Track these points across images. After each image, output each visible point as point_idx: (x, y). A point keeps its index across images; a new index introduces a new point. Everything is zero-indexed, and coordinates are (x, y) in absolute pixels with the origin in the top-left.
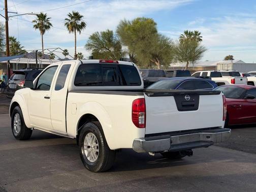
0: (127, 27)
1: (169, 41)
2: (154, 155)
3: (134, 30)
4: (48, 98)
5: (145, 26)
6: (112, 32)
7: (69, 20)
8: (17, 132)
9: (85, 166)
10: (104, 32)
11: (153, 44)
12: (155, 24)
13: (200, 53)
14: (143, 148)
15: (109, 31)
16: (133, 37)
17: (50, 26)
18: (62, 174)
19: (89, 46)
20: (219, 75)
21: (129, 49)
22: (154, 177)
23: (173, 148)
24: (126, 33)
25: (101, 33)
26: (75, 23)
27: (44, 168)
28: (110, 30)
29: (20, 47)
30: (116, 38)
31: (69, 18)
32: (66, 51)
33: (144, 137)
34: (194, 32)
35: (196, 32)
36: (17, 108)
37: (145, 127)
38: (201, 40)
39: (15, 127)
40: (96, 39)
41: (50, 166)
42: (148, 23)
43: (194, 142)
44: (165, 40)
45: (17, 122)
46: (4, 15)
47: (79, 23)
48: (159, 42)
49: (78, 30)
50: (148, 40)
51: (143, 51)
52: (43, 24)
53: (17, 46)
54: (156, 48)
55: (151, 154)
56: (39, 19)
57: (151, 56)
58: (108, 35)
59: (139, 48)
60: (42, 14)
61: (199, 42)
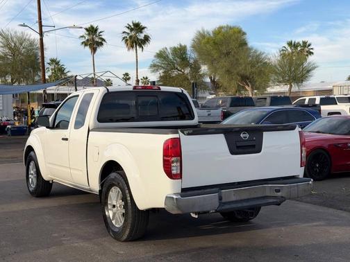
0: (206, 40)
1: (263, 56)
2: (196, 217)
3: (215, 43)
4: (67, 139)
5: (230, 37)
6: (185, 47)
7: (128, 34)
8: (33, 186)
9: (109, 232)
10: (175, 48)
11: (241, 61)
12: (244, 34)
13: (308, 71)
14: (178, 207)
15: (181, 46)
16: (213, 52)
17: (103, 42)
18: (76, 244)
19: (154, 67)
20: (332, 101)
21: (209, 69)
22: (201, 249)
23: (223, 208)
24: (205, 48)
25: (171, 48)
26: (136, 37)
27: (56, 235)
28: (183, 45)
29: (65, 71)
30: (192, 55)
31: (128, 31)
32: (127, 74)
33: (180, 192)
34: (301, 43)
35: (305, 43)
36: (32, 153)
37: (181, 178)
38: (312, 53)
39: (30, 180)
40: (165, 58)
41: (64, 233)
42: (234, 32)
43: (258, 198)
44: (259, 55)
45: (32, 172)
46: (38, 30)
47: (141, 36)
48: (250, 59)
49: (141, 46)
50: (234, 56)
51: (228, 72)
52: (94, 40)
53: (61, 70)
54: (246, 66)
55: (193, 215)
56: (89, 34)
57: (239, 78)
58: (180, 52)
59: (223, 68)
60: (92, 27)
61: (309, 56)
